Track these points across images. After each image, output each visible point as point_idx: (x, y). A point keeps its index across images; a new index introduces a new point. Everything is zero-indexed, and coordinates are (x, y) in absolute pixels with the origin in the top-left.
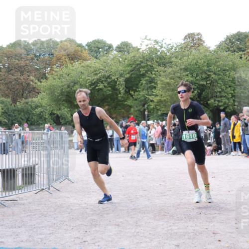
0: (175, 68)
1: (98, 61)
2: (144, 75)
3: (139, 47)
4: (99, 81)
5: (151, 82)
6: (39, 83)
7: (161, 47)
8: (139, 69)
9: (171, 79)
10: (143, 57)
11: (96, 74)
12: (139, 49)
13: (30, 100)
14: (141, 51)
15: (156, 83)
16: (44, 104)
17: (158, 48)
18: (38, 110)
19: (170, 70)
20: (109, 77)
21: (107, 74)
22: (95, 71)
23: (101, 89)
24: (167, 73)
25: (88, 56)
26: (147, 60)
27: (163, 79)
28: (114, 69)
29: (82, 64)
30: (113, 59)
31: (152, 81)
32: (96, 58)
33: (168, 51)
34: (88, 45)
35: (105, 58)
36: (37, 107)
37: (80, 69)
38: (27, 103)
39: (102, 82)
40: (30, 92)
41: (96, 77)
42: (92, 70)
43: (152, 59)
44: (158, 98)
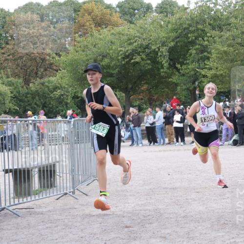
0: (235, 32)
1: (132, 26)
2: (193, 43)
3: (186, 6)
4: (135, 52)
5: (202, 52)
6: (57, 58)
7: (216, 4)
8: (186, 34)
9: (229, 46)
10: (192, 19)
11: (130, 44)
12: (186, 9)
13: (46, 79)
14: (188, 11)
15: (210, 53)
16: (64, 85)
17: (212, 6)
18: (58, 93)
19: (228, 34)
20: (147, 47)
21: (145, 43)
22: (129, 39)
23: (137, 63)
24: (224, 38)
25: (120, 21)
26: (197, 23)
27: (219, 47)
28: (154, 36)
29: (113, 31)
30: (152, 23)
31: (204, 49)
32: (131, 22)
33: (225, 9)
34: (120, 6)
35: (141, 21)
36: (56, 88)
37: (110, 38)
38: (43, 84)
39: (139, 54)
40: (46, 70)
41: (130, 47)
42: (126, 38)
43: (204, 21)
44: (213, 72)
